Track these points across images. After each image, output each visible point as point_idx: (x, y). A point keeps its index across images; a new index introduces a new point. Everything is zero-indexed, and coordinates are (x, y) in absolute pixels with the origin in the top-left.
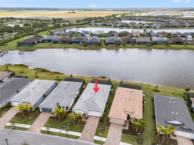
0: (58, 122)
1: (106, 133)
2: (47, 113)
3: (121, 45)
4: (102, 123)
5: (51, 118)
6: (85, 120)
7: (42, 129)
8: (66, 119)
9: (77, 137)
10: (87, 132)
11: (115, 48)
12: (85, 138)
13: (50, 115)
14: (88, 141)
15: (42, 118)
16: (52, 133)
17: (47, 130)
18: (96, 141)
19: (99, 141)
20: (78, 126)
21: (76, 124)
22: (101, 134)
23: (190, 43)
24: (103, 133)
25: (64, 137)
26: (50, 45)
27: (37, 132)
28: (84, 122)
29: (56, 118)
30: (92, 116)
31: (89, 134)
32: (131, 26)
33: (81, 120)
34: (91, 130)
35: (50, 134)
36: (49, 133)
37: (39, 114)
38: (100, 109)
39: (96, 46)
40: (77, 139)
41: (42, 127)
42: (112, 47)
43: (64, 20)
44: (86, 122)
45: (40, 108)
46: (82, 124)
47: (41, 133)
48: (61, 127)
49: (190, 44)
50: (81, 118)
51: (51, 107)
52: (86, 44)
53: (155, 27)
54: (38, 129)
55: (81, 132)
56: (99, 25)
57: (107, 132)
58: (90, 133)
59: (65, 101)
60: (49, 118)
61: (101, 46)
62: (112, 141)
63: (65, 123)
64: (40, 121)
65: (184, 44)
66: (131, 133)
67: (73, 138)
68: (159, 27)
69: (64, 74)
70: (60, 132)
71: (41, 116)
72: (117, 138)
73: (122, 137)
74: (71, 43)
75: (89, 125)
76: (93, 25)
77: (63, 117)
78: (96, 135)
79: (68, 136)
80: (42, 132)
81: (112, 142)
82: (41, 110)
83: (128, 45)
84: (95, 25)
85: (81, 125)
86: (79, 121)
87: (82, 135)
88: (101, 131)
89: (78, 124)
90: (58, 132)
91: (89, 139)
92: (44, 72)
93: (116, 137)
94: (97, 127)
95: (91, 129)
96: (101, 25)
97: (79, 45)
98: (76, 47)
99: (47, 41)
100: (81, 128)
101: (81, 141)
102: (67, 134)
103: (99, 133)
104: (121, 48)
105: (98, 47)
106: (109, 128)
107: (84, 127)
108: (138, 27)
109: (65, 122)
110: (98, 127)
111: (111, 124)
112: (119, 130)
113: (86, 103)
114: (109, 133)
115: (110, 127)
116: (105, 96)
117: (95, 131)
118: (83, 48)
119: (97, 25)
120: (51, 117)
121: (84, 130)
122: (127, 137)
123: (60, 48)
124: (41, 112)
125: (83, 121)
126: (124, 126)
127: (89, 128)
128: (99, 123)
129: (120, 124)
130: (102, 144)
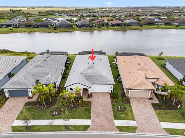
0: (43, 109)
1: (129, 113)
2: (19, 97)
3: (95, 27)
4: (117, 100)
5: (27, 104)
6: (89, 100)
7: (13, 125)
8: (56, 103)
9: (85, 128)
10: (98, 116)
11: (89, 30)
12: (100, 126)
13: (27, 100)
14: (106, 130)
15: (11, 107)
16: (36, 128)
17: (26, 125)
18: (121, 129)
19: (127, 127)
20: (81, 110)
21: (76, 108)
22: (123, 116)
24: (126, 114)
25: (62, 131)
26: (10, 29)
27: (5, 131)
28: (88, 102)
29: (38, 103)
30: (98, 93)
31: (104, 119)
32: (97, 16)
33: (81, 100)
34: (104, 112)
35: (31, 131)
36: (28, 129)
37: (5, 102)
38: (108, 81)
39: (68, 29)
40: (86, 131)
41: (13, 121)
42: (86, 29)
43: (24, 12)
44: (91, 102)
45: (5, 90)
46: (86, 106)
47: (13, 131)
48: (49, 115)
49: (161, 25)
50: (82, 98)
51: (25, 87)
52: (57, 27)
54: (5, 125)
55: (89, 118)
56: (65, 15)
57: (132, 112)
58: (105, 116)
59: (49, 76)
60: (25, 105)
61: (74, 28)
62: (146, 123)
63: (56, 109)
64: (7, 111)
65: (155, 25)
66: (167, 107)
67: (79, 131)
68: (124, 16)
69: (35, 53)
70: (52, 123)
71: (8, 104)
72: (151, 118)
73: (158, 114)
74: (38, 27)
75: (97, 105)
76: (58, 15)
77: (51, 100)
78: (116, 117)
79: (67, 128)
80: (15, 129)
81: (147, 125)
82: (7, 95)
83: (102, 28)
84: (60, 16)
85: (84, 108)
86: (80, 101)
87: (93, 122)
88: (120, 111)
89: (79, 107)
90: (47, 124)
91: (108, 127)
92: (6, 53)
93: (148, 117)
95: (103, 110)
96: (66, 16)
97: (48, 28)
98: (45, 30)
99: (6, 26)
100: (86, 112)
101: (94, 133)
102: (65, 126)
103: (119, 115)
104: (95, 30)
105: (71, 29)
106: (130, 106)
107: (90, 109)
109: (55, 107)
110: (113, 106)
111: (130, 100)
112: (147, 105)
113: (84, 75)
114: (135, 112)
115: (131, 104)
116: (107, 66)
117: (112, 113)
118: (53, 31)
119: (62, 16)
120: (29, 102)
121: (93, 115)
122: (166, 114)
123: (24, 32)
124: (8, 98)
125: (85, 102)
126: (151, 99)
127: (100, 110)
128: (111, 100)
129: (144, 98)
130: (135, 132)
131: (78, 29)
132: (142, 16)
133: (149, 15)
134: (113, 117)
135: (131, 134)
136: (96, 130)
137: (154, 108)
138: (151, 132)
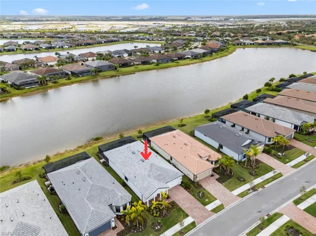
0: (142, 231)
1: (209, 195)
2: (102, 234)
3: (48, 83)
4: (192, 188)
6: (170, 200)
9: (193, 225)
12: (201, 217)
13: (114, 233)
14: (208, 217)
18: (215, 211)
19: (217, 208)
20: (174, 213)
21: (168, 213)
22: (207, 200)
23: (138, 63)
24: (207, 198)
28: (171, 202)
29: (130, 228)
31: (198, 210)
34: (192, 204)
40: (196, 226)
44: (174, 201)
53: (62, 47)
55: (187, 215)
57: (210, 194)
58: (196, 208)
63: (154, 223)
66: (227, 178)
73: (226, 186)
75: (182, 201)
78: (205, 204)
79: (181, 233)
81: (226, 199)
83: (60, 81)
85: (175, 209)
87: (193, 217)
88: (202, 197)
91: (207, 215)
93: (223, 192)
94: (192, 197)
95: (190, 204)
100: (181, 212)
101: (202, 224)
103: (204, 201)
106: (204, 189)
107: (181, 208)
108: (31, 49)
109: (150, 222)
110: (194, 195)
111: (200, 183)
112: (214, 183)
114: (212, 192)
115: (204, 187)
116: (157, 156)
117: (198, 202)
121: (187, 212)
122: (230, 184)
125: (169, 204)
126: (212, 176)
127: (188, 205)
128: (188, 191)
129: (207, 177)
130: (224, 208)
131: (17, 91)
132: (95, 44)
133: (105, 42)
134: (202, 205)
135: (223, 211)
136: (202, 222)
137: (220, 182)
138: (232, 203)
